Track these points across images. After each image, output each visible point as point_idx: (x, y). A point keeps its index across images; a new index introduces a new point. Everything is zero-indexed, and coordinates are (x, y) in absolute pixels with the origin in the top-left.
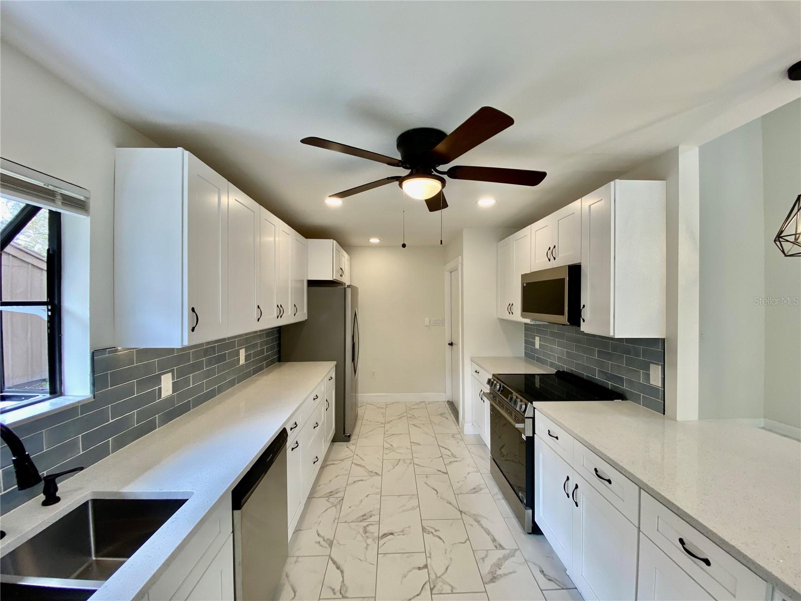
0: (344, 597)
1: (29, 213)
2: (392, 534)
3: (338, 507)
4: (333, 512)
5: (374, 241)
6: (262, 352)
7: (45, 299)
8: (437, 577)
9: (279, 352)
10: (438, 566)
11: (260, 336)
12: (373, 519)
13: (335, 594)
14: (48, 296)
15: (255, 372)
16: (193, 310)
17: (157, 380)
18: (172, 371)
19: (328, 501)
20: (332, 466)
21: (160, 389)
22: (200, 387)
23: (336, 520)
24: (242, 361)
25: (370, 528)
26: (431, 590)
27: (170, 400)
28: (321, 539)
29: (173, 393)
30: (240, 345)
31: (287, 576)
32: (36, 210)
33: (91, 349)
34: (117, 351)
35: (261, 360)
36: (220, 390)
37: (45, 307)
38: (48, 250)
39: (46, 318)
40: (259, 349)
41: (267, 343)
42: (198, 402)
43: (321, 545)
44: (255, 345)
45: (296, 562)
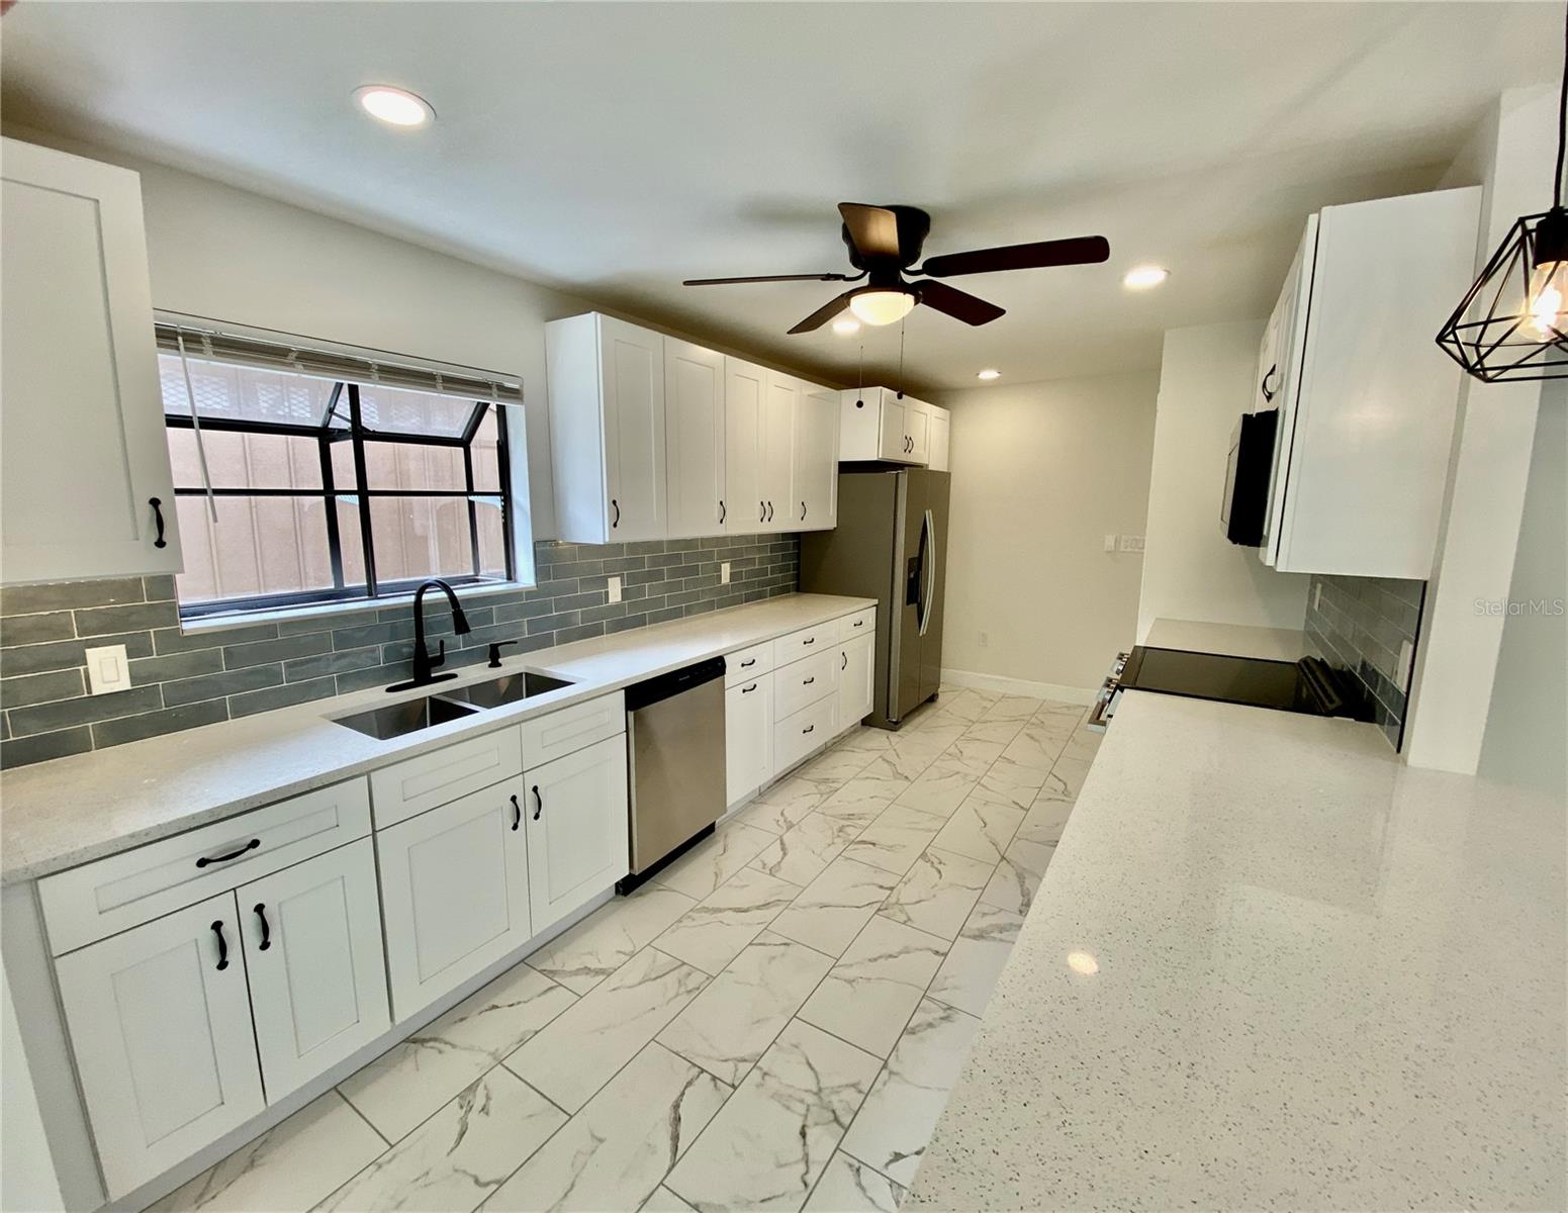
0: (771, 874)
1: (482, 410)
2: (874, 844)
3: (825, 796)
4: (815, 799)
5: (988, 375)
6: (764, 572)
7: (498, 490)
8: (897, 903)
9: (798, 577)
10: (906, 894)
11: (760, 549)
12: (860, 822)
13: (764, 868)
14: (501, 487)
15: (749, 599)
16: (614, 502)
17: (603, 582)
18: (622, 576)
19: (816, 787)
20: (850, 753)
21: (607, 593)
22: (659, 602)
23: (813, 808)
24: (725, 579)
25: (849, 830)
26: (879, 910)
27: (617, 606)
28: (782, 819)
29: (623, 599)
30: (723, 557)
31: (726, 836)
32: (486, 406)
33: (533, 539)
34: (558, 544)
35: (762, 584)
36: (689, 611)
37: (499, 498)
38: (498, 442)
39: (500, 508)
40: (757, 567)
41: (772, 560)
42: (656, 619)
43: (779, 825)
44: (751, 561)
45: (743, 828)
